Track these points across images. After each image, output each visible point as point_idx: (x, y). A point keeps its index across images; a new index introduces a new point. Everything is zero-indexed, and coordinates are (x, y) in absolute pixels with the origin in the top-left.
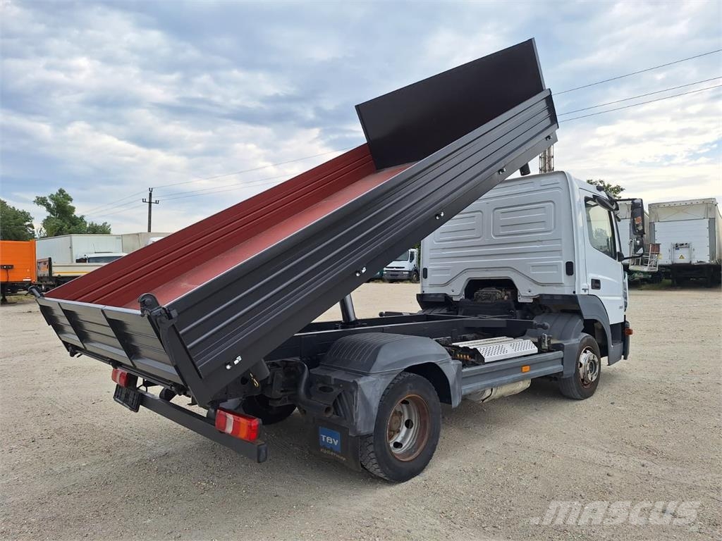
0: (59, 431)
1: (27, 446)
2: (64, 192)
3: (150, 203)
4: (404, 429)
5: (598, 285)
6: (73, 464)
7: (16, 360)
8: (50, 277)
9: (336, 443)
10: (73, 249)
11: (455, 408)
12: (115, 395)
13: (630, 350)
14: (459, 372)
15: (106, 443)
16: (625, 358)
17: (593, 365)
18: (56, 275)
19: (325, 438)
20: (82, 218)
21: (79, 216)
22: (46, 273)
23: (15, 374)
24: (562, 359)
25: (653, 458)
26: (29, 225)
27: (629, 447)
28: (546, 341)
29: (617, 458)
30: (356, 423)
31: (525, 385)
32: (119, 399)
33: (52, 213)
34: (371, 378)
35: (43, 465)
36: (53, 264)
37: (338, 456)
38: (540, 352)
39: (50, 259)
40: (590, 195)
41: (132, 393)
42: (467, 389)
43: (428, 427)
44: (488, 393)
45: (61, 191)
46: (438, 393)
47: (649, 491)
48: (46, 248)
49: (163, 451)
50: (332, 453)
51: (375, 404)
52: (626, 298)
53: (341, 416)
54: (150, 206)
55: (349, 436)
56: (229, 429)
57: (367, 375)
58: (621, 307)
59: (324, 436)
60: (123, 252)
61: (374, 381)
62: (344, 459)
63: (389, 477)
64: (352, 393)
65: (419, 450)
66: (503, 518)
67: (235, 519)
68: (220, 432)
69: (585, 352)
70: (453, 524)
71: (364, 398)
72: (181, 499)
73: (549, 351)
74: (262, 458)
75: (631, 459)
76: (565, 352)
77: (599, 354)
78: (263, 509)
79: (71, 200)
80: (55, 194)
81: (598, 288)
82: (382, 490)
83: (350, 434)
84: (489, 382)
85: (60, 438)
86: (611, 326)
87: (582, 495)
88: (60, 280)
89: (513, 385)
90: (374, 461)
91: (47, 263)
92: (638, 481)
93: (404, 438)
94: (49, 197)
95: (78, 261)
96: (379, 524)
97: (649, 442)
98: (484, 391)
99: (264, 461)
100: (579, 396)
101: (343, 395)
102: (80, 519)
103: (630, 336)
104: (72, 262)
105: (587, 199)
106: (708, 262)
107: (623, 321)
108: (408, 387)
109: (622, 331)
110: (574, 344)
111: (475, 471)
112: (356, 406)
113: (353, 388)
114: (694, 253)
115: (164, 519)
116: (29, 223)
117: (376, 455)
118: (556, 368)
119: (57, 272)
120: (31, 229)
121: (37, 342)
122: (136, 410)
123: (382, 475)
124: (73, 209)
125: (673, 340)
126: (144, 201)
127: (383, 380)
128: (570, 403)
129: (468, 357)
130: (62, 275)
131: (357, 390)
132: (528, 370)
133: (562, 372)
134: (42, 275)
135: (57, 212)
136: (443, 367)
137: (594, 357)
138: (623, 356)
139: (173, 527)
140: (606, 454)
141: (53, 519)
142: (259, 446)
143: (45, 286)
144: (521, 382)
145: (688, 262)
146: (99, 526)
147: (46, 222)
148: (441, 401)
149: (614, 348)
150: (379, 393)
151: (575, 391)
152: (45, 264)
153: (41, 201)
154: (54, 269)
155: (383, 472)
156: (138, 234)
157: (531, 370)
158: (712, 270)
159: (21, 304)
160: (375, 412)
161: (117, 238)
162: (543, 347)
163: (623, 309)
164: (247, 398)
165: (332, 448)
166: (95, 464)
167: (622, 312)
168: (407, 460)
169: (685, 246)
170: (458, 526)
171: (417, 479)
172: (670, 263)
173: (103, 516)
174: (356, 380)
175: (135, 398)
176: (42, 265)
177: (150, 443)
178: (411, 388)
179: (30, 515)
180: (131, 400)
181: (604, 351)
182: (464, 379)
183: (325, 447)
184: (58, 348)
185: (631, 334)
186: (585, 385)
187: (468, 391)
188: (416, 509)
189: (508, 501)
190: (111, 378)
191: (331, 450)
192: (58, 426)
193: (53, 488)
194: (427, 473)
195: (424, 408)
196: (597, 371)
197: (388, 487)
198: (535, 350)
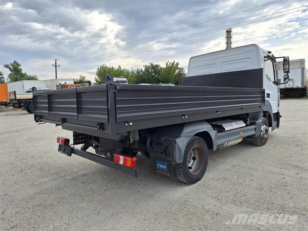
0: (32, 166)
1: (19, 173)
2: (17, 62)
3: (56, 66)
4: (192, 161)
5: (269, 96)
6: (42, 180)
7: (6, 135)
8: (15, 99)
9: (165, 167)
10: (24, 86)
11: (215, 151)
12: (59, 149)
13: (280, 124)
14: (216, 135)
15: (55, 170)
16: (278, 128)
17: (267, 131)
18: (18, 98)
19: (159, 165)
20: (25, 74)
21: (24, 73)
22: (14, 97)
23: (7, 141)
24: (255, 128)
25: (301, 170)
26: (2, 77)
27: (289, 166)
28: (248, 121)
29: (285, 171)
30: (176, 158)
31: (240, 140)
32: (61, 151)
33: (12, 72)
34: (181, 139)
35: (29, 181)
36: (16, 94)
37: (165, 173)
38: (247, 126)
39: (15, 91)
40: (266, 55)
41: (67, 148)
42: (219, 142)
43: (203, 160)
44: (226, 144)
45: (15, 62)
46: (207, 145)
47: (304, 185)
48: (12, 87)
49: (82, 173)
50: (162, 172)
51: (183, 150)
52: (279, 102)
53: (167, 155)
54: (56, 68)
55: (172, 164)
56: (121, 162)
57: (179, 137)
58: (277, 106)
59: (158, 165)
60: (46, 88)
61: (183, 140)
62: (169, 175)
63: (189, 182)
64: (173, 145)
65: (200, 170)
66: (243, 198)
67: (123, 203)
68: (116, 164)
69: (263, 125)
70: (221, 202)
71: (178, 147)
72: (96, 194)
73: (250, 125)
74: (138, 175)
75: (291, 171)
76: (257, 126)
77: (268, 126)
78: (134, 198)
79: (20, 66)
80: (12, 63)
81: (269, 97)
82: (185, 188)
83: (172, 163)
84: (227, 139)
85: (33, 169)
86: (273, 114)
87: (275, 187)
88: (20, 101)
89: (235, 141)
90: (183, 175)
91: (14, 93)
92: (297, 180)
93: (192, 165)
94: (10, 64)
95: (27, 92)
96: (188, 203)
97: (296, 163)
98: (225, 143)
99: (138, 176)
100: (260, 144)
101: (168, 146)
102: (51, 205)
103: (280, 118)
104: (24, 92)
105: (265, 57)
106: (300, 87)
107: (277, 112)
108: (196, 142)
109: (277, 116)
110: (260, 122)
111: (224, 178)
112: (175, 151)
113: (174, 143)
114: (294, 83)
115: (90, 204)
116: (2, 76)
117: (183, 172)
118: (252, 133)
119: (18, 97)
120: (3, 79)
121: (13, 127)
122: (70, 155)
123: (185, 181)
124: (21, 70)
125: (293, 120)
126: (53, 65)
127: (186, 139)
128: (257, 148)
129: (217, 128)
130: (21, 98)
131: (176, 144)
132: (242, 133)
133: (255, 134)
134: (12, 99)
135: (14, 71)
136: (210, 133)
137: (267, 127)
138: (277, 127)
139: (95, 207)
140: (279, 169)
141: (39, 205)
142: (136, 170)
143: (13, 103)
144: (239, 139)
145: (292, 87)
146: (61, 208)
147: (10, 76)
148: (208, 149)
149: (274, 123)
150: (185, 145)
151: (259, 143)
152: (13, 93)
153: (7, 66)
154: (17, 96)
155: (186, 180)
156: (52, 80)
157: (243, 133)
158: (301, 90)
159: (2, 111)
160: (183, 153)
161: (43, 82)
162: (247, 124)
163: (278, 106)
164: (123, 148)
165: (162, 170)
166: (53, 180)
167: (277, 108)
168: (195, 174)
169: (291, 80)
170: (224, 203)
171: (199, 182)
172: (284, 88)
173: (61, 203)
174: (175, 139)
175: (69, 150)
176: (11, 94)
177: (75, 170)
178: (197, 143)
179: (28, 204)
180: (67, 151)
181: (270, 125)
182: (218, 138)
183: (159, 170)
184: (23, 130)
185: (281, 117)
186: (263, 140)
187: (219, 143)
188: (203, 196)
189: (243, 191)
190: (56, 142)
191: (162, 171)
192: (31, 164)
193: (36, 191)
194: (203, 179)
195: (201, 151)
196: (268, 133)
197: (188, 186)
198: (245, 125)
